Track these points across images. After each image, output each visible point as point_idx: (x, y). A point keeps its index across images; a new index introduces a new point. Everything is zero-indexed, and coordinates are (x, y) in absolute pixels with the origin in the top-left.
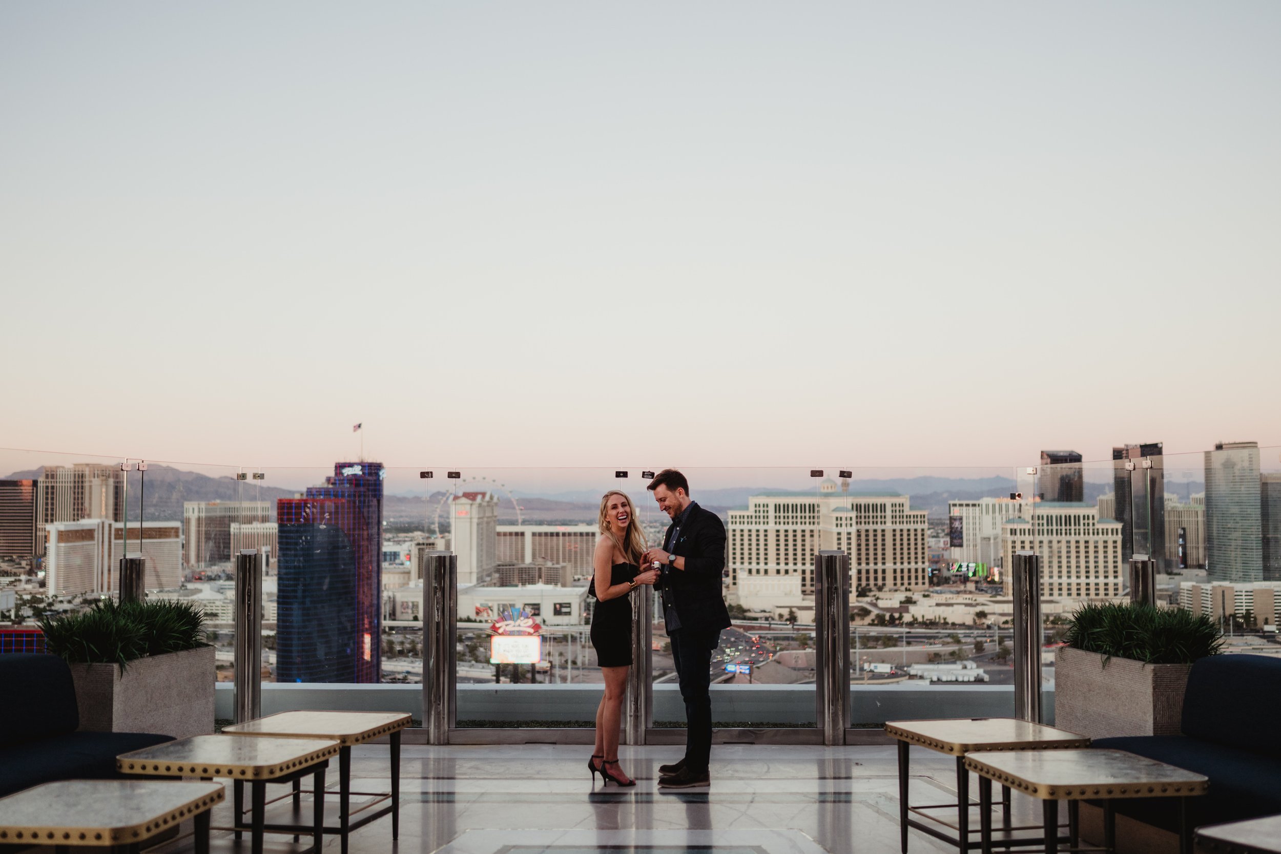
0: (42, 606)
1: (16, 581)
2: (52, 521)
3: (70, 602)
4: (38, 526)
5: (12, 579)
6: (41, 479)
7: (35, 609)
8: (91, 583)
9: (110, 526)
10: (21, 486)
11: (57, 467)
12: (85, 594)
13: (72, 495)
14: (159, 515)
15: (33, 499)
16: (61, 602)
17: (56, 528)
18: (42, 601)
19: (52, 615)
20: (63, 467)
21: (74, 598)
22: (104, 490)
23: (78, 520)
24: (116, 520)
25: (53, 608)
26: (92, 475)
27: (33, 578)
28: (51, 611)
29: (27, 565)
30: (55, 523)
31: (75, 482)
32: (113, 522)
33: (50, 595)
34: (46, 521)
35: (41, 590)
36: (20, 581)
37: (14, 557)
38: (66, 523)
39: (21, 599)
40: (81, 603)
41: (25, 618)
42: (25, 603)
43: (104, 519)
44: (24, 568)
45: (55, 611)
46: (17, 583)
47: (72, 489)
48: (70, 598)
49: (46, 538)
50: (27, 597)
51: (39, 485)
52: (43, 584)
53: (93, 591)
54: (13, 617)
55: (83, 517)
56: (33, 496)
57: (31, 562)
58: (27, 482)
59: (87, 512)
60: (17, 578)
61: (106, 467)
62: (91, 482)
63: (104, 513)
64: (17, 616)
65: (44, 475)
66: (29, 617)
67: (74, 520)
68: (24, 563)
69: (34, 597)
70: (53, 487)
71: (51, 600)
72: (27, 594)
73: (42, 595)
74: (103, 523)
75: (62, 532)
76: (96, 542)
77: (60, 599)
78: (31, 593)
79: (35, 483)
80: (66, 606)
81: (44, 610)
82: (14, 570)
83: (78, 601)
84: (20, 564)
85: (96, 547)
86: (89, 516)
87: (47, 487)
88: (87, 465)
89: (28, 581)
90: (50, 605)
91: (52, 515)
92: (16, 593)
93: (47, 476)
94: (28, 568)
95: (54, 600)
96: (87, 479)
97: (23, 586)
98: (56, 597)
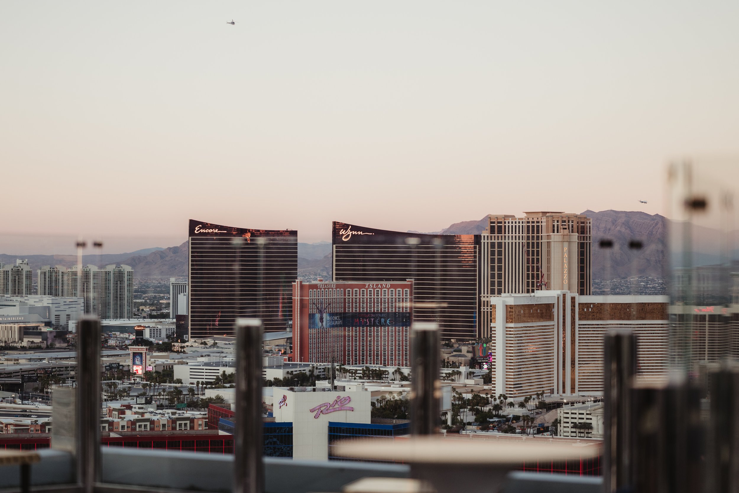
0: (486, 409)
1: (454, 373)
2: (500, 292)
3: (522, 405)
4: (483, 299)
5: (450, 371)
6: (485, 233)
7: (478, 413)
8: (550, 378)
9: (573, 299)
10: (459, 242)
11: (506, 217)
12: (542, 394)
13: (525, 257)
14: (645, 287)
15: (475, 261)
16: (511, 404)
17: (504, 302)
18: (486, 402)
19: (499, 422)
20: (513, 217)
21: (527, 400)
22: (566, 249)
23: (533, 291)
24: (582, 293)
25: (501, 412)
26: (551, 229)
27: (477, 370)
28: (498, 416)
29: (468, 352)
30: (503, 294)
31: (528, 238)
32: (576, 295)
33: (497, 396)
34: (493, 292)
35: (486, 387)
36: (459, 373)
37: (452, 340)
38: (517, 295)
39: (461, 398)
40: (537, 408)
41: (465, 424)
42: (465, 403)
43: (566, 291)
44: (464, 356)
45: (504, 416)
46: (456, 377)
47: (525, 248)
48: (522, 399)
49: (491, 317)
50: (469, 396)
51: (482, 241)
52: (488, 379)
53: (552, 391)
54: (449, 423)
55: (540, 288)
56: (475, 257)
57: (473, 348)
58: (467, 238)
59: (545, 279)
60: (456, 369)
61: (569, 217)
62: (549, 237)
63: (566, 282)
64: (454, 421)
65: (488, 228)
66: (469, 424)
67: (528, 292)
68: (464, 349)
69: (476, 397)
70: (500, 245)
71: (498, 401)
72: (467, 393)
73: (487, 394)
74: (564, 295)
75: (511, 307)
76: (555, 322)
77: (509, 400)
78: (472, 391)
79: (477, 239)
80: (517, 411)
81: (489, 414)
82: (452, 359)
83: (532, 404)
84: (460, 351)
85: (556, 329)
86: (548, 286)
87: (493, 245)
88: (544, 213)
89: (470, 375)
90: (497, 407)
91: (500, 284)
92: (454, 389)
93: (492, 230)
94: (470, 355)
95: (501, 402)
96: (544, 234)
97: (462, 381)
98: (506, 398)
